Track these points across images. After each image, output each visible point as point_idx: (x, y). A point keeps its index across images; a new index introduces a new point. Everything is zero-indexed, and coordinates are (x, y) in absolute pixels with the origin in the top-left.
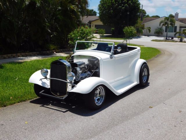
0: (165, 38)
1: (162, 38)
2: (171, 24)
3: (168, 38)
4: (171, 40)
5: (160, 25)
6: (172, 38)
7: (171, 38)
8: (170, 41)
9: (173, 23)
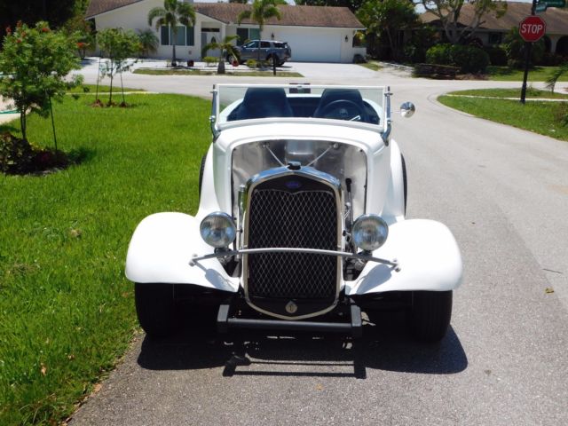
0: (170, 63)
1: (162, 65)
2: (184, 21)
3: (177, 63)
4: (186, 68)
5: (150, 23)
6: (191, 63)
7: (186, 64)
8: (184, 73)
9: (189, 19)
